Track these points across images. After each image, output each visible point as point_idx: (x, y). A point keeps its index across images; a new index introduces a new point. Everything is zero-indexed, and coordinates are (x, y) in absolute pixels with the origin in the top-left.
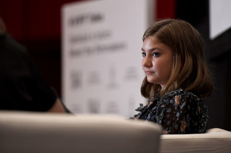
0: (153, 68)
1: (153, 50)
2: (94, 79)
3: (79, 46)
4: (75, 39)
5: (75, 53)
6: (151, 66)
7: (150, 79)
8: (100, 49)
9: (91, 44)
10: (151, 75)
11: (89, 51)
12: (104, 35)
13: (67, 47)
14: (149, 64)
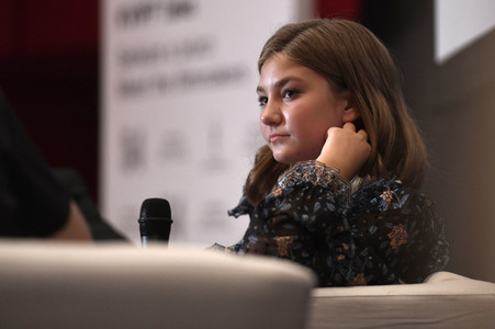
0: (287, 127)
1: (282, 83)
2: (174, 148)
3: (138, 73)
4: (131, 57)
5: (130, 89)
6: (282, 121)
7: (278, 152)
8: (189, 81)
9: (169, 68)
10: (282, 142)
11: (163, 85)
12: (198, 48)
13: (113, 74)
14: (276, 117)
